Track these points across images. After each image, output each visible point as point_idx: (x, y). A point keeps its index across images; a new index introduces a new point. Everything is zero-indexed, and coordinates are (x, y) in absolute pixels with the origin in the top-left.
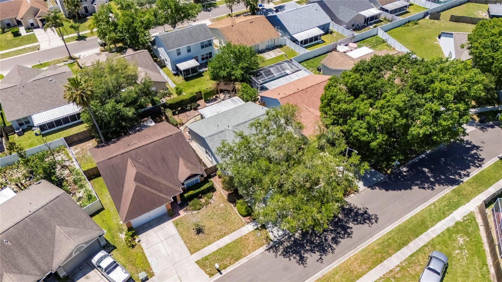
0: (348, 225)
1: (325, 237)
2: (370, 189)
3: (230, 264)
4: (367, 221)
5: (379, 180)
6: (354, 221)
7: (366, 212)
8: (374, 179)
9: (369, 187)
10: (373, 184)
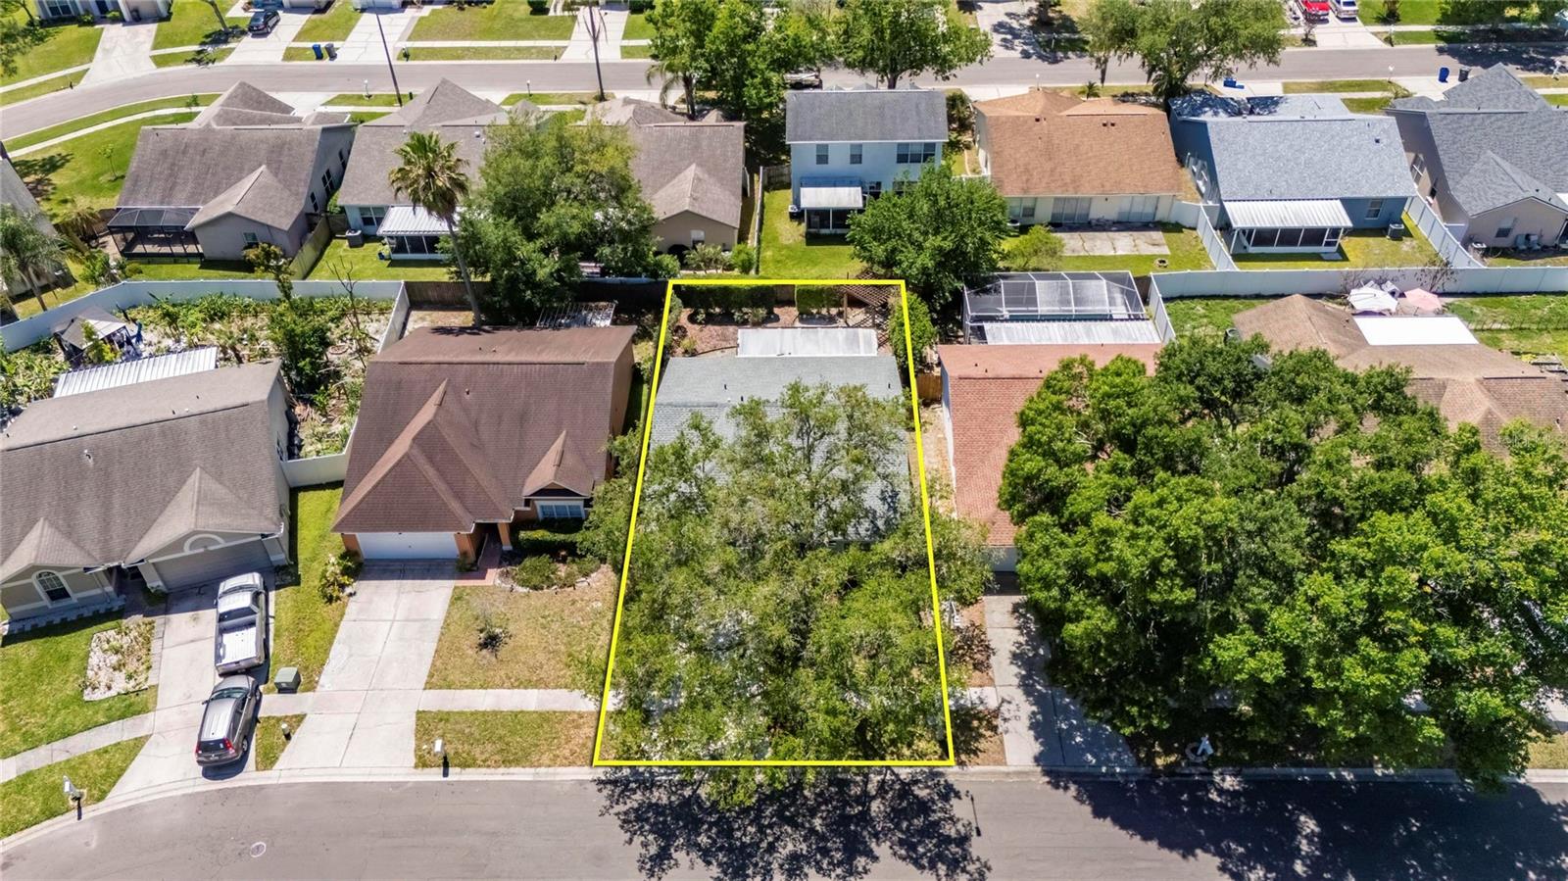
0: (873, 845)
1: (777, 839)
2: (1047, 779)
3: (485, 763)
4: (942, 869)
5: (1104, 769)
6: (901, 843)
7: (962, 840)
8: (1090, 757)
9: (1046, 773)
10: (1073, 770)
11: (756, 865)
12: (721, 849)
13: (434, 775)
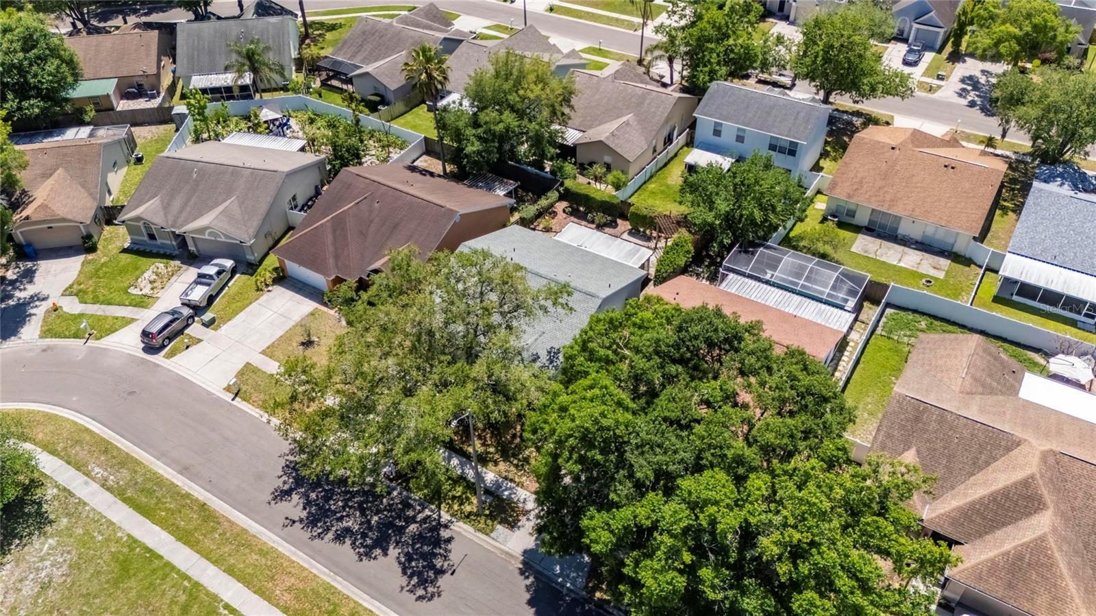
0: (391, 547)
2: (521, 566)
3: (253, 403)
4: (415, 580)
5: (560, 580)
6: (407, 554)
7: (441, 572)
8: (558, 568)
9: (524, 563)
10: (541, 569)
11: (325, 523)
12: (316, 505)
13: (228, 397)
